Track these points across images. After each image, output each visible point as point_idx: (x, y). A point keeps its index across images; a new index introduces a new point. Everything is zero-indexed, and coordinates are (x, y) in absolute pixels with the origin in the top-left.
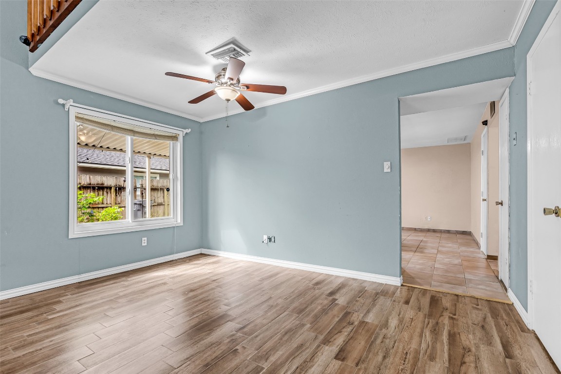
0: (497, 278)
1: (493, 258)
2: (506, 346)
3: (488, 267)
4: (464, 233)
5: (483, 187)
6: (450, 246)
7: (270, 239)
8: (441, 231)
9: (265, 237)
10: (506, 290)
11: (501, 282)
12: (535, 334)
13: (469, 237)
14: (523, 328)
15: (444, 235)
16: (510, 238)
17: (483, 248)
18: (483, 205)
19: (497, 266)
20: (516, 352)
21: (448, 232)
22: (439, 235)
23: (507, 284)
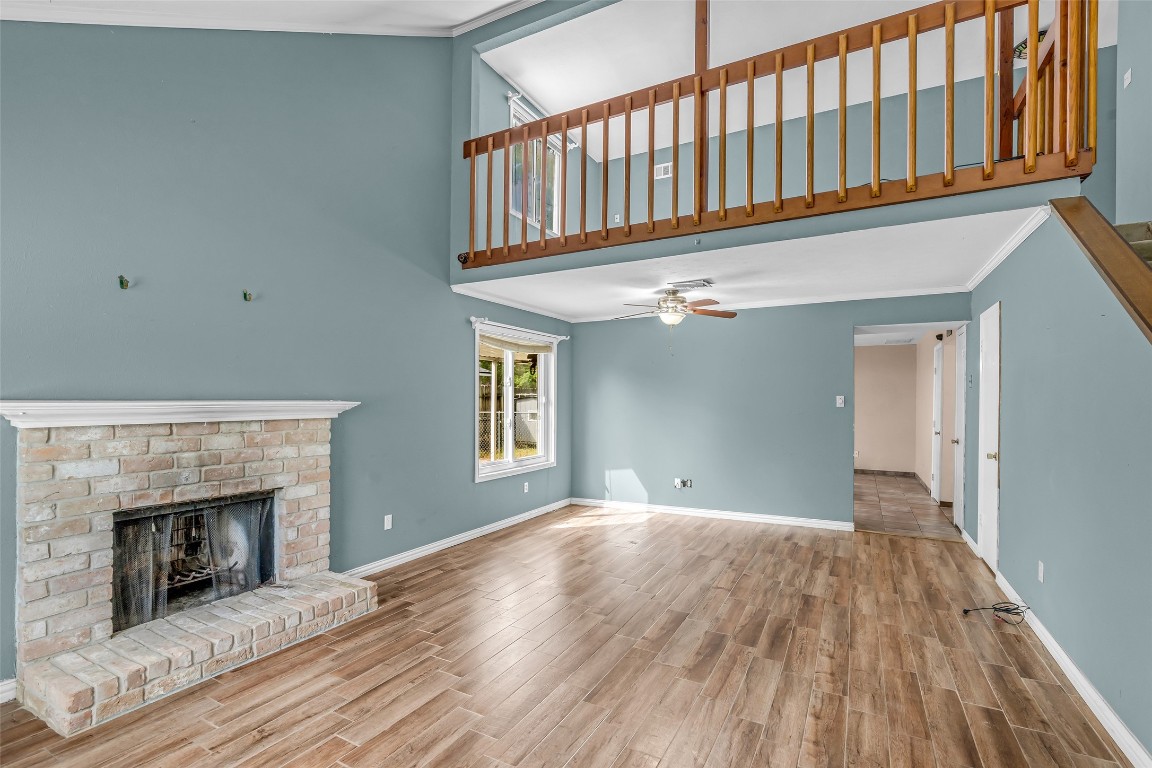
0: (952, 523)
1: (946, 505)
2: (960, 568)
3: (941, 514)
4: (905, 475)
5: (935, 415)
6: (892, 491)
7: (684, 484)
8: (872, 473)
9: (678, 482)
10: (960, 532)
11: (957, 527)
12: (984, 562)
13: (913, 481)
14: (972, 555)
15: (880, 478)
16: (965, 478)
17: (935, 494)
18: (935, 441)
19: (952, 512)
20: (967, 569)
21: (884, 473)
22: (872, 478)
23: (961, 527)
